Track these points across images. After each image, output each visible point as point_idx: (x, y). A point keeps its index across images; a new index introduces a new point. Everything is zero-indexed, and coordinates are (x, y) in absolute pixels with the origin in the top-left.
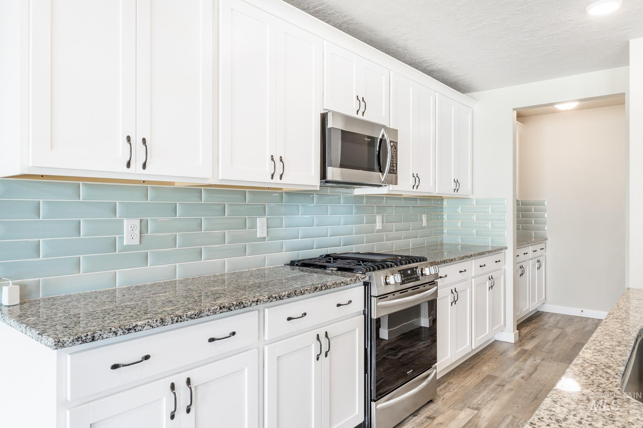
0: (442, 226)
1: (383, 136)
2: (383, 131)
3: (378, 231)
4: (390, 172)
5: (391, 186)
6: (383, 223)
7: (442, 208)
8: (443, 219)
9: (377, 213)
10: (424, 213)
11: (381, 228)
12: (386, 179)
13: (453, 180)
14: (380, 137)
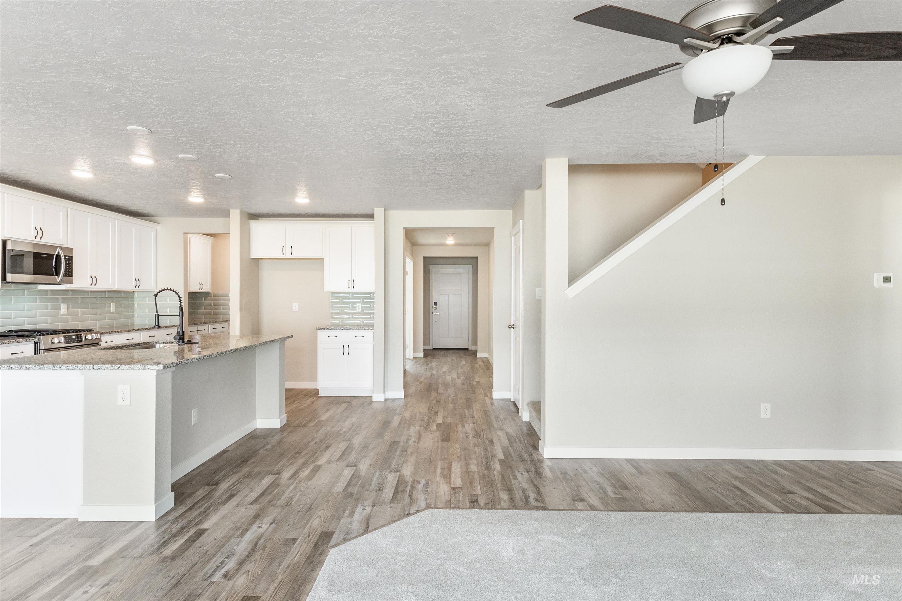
0: (133, 312)
1: (59, 253)
2: (58, 249)
3: (63, 315)
4: (65, 275)
5: (68, 284)
6: (67, 309)
7: (133, 298)
8: (134, 306)
9: (62, 302)
10: (113, 302)
11: (66, 313)
12: (61, 280)
13: (134, 280)
14: (56, 253)
